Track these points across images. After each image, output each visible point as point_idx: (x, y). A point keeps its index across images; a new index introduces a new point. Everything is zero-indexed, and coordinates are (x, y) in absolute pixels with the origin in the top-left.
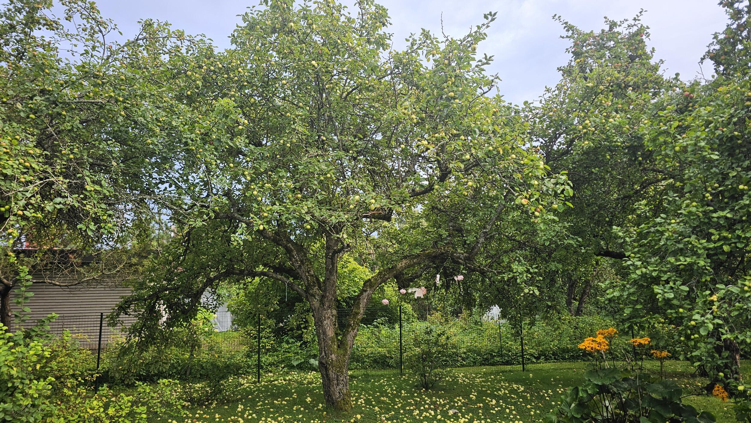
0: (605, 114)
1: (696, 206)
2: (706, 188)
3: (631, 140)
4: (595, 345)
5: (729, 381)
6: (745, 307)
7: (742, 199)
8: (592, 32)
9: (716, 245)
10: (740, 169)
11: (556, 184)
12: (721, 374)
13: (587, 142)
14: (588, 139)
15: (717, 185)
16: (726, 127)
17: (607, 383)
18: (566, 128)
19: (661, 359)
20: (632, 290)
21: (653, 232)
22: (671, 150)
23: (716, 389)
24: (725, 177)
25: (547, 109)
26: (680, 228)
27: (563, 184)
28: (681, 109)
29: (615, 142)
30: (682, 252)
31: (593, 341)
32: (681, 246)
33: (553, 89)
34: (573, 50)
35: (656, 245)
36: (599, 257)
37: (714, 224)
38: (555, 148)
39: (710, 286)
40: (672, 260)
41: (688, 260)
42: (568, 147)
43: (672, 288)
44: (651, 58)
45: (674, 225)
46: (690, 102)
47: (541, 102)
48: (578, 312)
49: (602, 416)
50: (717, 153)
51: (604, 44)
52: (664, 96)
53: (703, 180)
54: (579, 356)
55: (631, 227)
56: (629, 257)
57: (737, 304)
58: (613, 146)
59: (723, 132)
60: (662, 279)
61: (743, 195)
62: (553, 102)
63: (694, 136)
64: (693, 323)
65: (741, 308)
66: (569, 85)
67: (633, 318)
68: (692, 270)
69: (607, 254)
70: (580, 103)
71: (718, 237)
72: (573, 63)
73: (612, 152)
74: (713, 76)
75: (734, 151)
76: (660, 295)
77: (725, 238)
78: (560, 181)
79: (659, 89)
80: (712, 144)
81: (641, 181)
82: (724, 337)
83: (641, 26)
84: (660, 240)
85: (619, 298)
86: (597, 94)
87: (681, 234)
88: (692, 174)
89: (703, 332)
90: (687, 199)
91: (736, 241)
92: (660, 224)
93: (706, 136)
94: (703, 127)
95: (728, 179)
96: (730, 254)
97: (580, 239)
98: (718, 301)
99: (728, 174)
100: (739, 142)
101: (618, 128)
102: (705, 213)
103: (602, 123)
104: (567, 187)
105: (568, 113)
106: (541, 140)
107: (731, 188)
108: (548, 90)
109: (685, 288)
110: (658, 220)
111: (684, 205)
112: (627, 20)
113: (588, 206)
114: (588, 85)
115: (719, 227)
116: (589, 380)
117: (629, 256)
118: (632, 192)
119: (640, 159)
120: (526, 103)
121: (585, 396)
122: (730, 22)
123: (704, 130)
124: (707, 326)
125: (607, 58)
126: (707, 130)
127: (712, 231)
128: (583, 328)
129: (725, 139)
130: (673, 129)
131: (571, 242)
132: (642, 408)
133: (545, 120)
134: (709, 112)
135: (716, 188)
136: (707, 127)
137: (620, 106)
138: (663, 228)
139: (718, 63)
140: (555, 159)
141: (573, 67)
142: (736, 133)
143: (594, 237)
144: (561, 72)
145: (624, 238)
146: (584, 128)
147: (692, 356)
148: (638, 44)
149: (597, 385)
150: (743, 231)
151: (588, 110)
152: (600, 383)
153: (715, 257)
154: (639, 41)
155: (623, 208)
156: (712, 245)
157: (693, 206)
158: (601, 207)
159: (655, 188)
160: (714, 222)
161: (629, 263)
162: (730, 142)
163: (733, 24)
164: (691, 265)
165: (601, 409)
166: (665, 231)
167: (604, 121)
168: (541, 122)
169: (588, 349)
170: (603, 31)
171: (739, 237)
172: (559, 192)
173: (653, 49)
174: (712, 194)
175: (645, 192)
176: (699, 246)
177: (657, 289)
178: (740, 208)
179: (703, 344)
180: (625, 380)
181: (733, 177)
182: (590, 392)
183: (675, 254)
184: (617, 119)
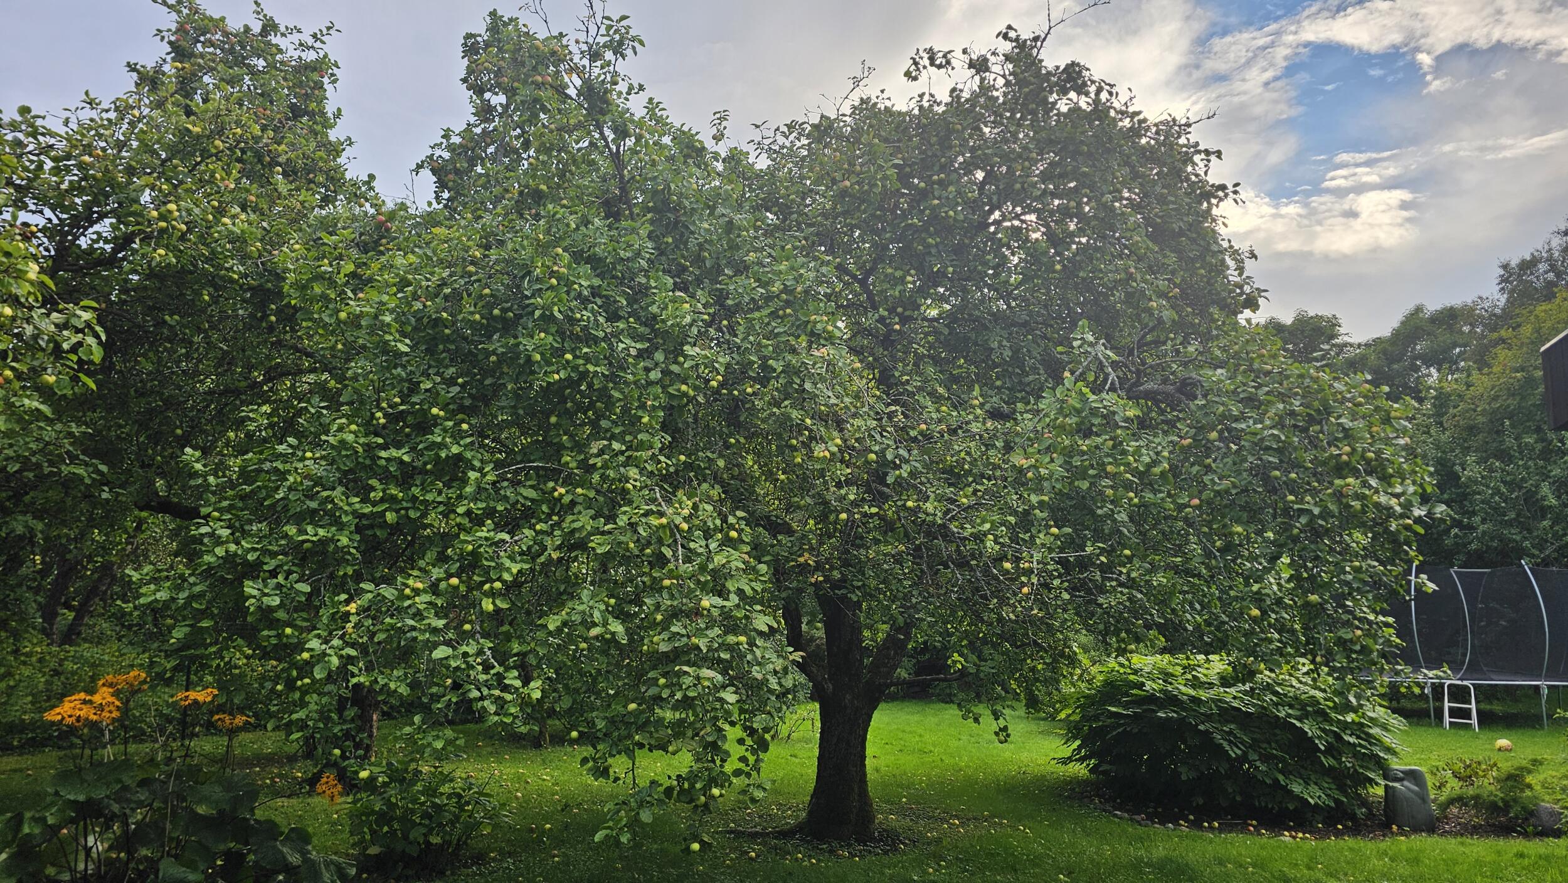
0: (216, 204)
1: (354, 433)
2: (378, 401)
3: (262, 276)
4: (86, 712)
5: (347, 762)
6: (399, 625)
7: (432, 433)
8: (223, 19)
9: (375, 510)
10: (438, 379)
11: (65, 326)
12: (337, 752)
13: (162, 252)
14: (167, 247)
15: (397, 400)
16: (432, 300)
17: (100, 793)
18: (120, 204)
19: (232, 732)
20: (198, 589)
21: (267, 472)
22: (331, 316)
23: (324, 780)
24: (414, 388)
25: (79, 143)
26: (318, 470)
27: (81, 331)
28: (366, 244)
29: (227, 269)
30: (311, 516)
31: (85, 702)
32: (314, 505)
33: (105, 106)
34: (173, 38)
35: (268, 496)
36: (144, 514)
37: (379, 471)
38: (83, 242)
39: (351, 585)
40: (291, 530)
41: (322, 532)
42: (115, 251)
43: (279, 586)
44: (331, 127)
45: (312, 463)
46: (385, 237)
47: (66, 122)
48: (70, 636)
49: (72, 871)
50: (407, 341)
51: (245, 58)
52: (340, 207)
53: (376, 384)
54: (51, 737)
55: (230, 456)
56: (207, 517)
57: (388, 620)
58: (222, 278)
59: (425, 306)
60: (266, 568)
61: (436, 425)
62: (100, 136)
63: (377, 300)
64: (306, 655)
65: (393, 627)
66: (146, 111)
67: (189, 648)
68: (324, 553)
69: (164, 507)
70: (164, 161)
71: (381, 494)
72: (166, 68)
73: (216, 290)
74: (430, 204)
75: (437, 346)
76: (253, 601)
77: (393, 499)
78: (74, 321)
79: (335, 192)
80: (404, 323)
81: (267, 364)
82: (354, 680)
83: (326, 56)
84: (278, 488)
85: (166, 604)
86: (206, 155)
87: (318, 481)
88: (360, 371)
89: (319, 674)
90: (343, 416)
91: (409, 505)
92: (284, 458)
93: (397, 306)
94: (395, 289)
95: (418, 393)
96: (396, 529)
97: (104, 468)
98: (358, 614)
99: (419, 383)
100: (447, 331)
101: (239, 241)
102: (368, 448)
103: (207, 221)
104: (90, 340)
105: (130, 171)
106: (48, 213)
107: (418, 410)
108: (91, 103)
109: (305, 588)
110: (281, 448)
111: (335, 427)
112: (299, 31)
113: (141, 394)
114: (190, 127)
115: (386, 477)
116: (57, 793)
117: (209, 515)
118: (243, 384)
119: (273, 318)
120: (24, 110)
121: (37, 831)
122: (473, 119)
123: (395, 294)
124: (329, 662)
125: (245, 88)
126: (399, 295)
127: (373, 482)
128: (74, 673)
129: (425, 320)
130: (342, 275)
131: (80, 471)
132: (171, 839)
133: (68, 169)
134: (411, 265)
135: (397, 404)
136: (400, 290)
137: (253, 198)
138: (288, 466)
139: (442, 185)
140: (77, 271)
141: (164, 74)
142: (445, 315)
143: (142, 467)
144: (135, 75)
145: (205, 476)
146: (162, 217)
147: (290, 721)
148: (313, 89)
149: (75, 802)
150: (422, 490)
151: (181, 182)
152: (81, 798)
153: (370, 532)
154: (315, 83)
155: (220, 412)
156: (367, 509)
157: (351, 432)
158: (169, 403)
159: (293, 385)
160: (379, 466)
161: (204, 530)
162: (433, 328)
163: (476, 126)
164: (323, 542)
165: (71, 857)
166: (289, 472)
167: (210, 217)
168: (56, 171)
169: (69, 721)
170: (247, 29)
171: (414, 499)
172: (66, 346)
173: (339, 110)
174: (385, 416)
175: (271, 389)
176: (346, 508)
177: (250, 588)
178: (426, 448)
179: (315, 696)
180: (144, 783)
181: (427, 390)
182: (51, 821)
183: (299, 519)
184: (237, 222)
